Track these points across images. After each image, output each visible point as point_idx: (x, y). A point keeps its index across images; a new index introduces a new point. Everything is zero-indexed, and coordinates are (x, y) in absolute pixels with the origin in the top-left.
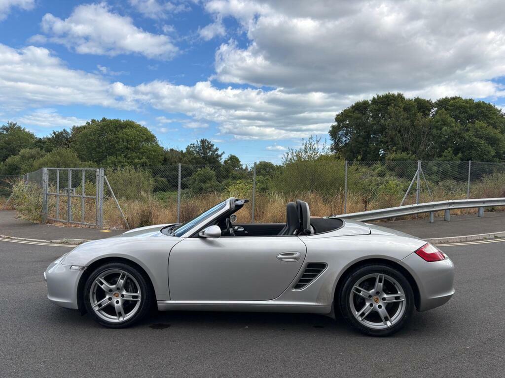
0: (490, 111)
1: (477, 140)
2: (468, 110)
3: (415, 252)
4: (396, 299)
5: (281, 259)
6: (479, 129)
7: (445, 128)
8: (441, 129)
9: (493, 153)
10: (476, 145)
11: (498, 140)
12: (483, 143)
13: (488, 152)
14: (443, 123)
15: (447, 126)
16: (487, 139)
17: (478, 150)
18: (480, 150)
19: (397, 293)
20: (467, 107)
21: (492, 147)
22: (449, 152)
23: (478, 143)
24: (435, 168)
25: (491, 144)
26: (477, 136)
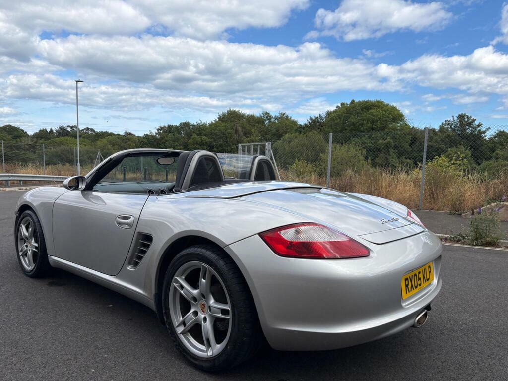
3: (261, 234)
4: (222, 314)
5: (119, 223)
19: (225, 302)
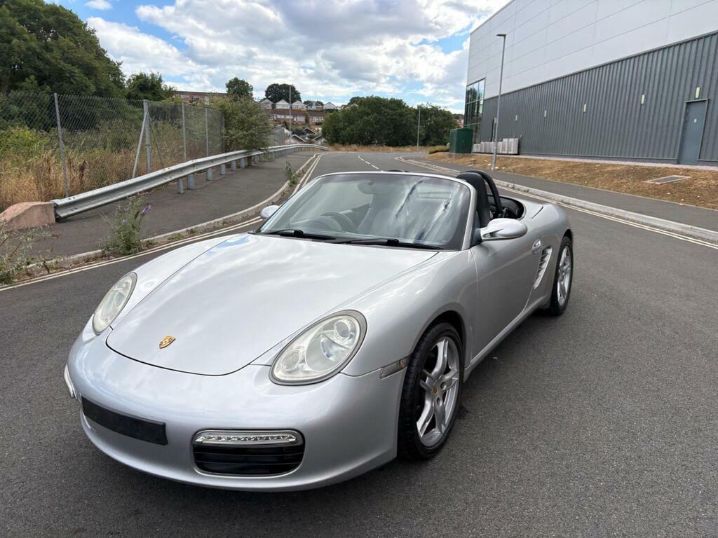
0: (73, 22)
1: (68, 67)
2: (42, 15)
6: (66, 50)
7: (15, 41)
8: (9, 42)
9: (93, 88)
10: (68, 75)
11: (95, 68)
12: (76, 71)
13: (87, 87)
14: (9, 31)
15: (18, 38)
16: (80, 66)
17: (72, 83)
18: (74, 82)
20: (39, 10)
21: (89, 79)
22: (32, 83)
23: (71, 72)
24: (15, 108)
25: (87, 75)
26: (66, 60)
